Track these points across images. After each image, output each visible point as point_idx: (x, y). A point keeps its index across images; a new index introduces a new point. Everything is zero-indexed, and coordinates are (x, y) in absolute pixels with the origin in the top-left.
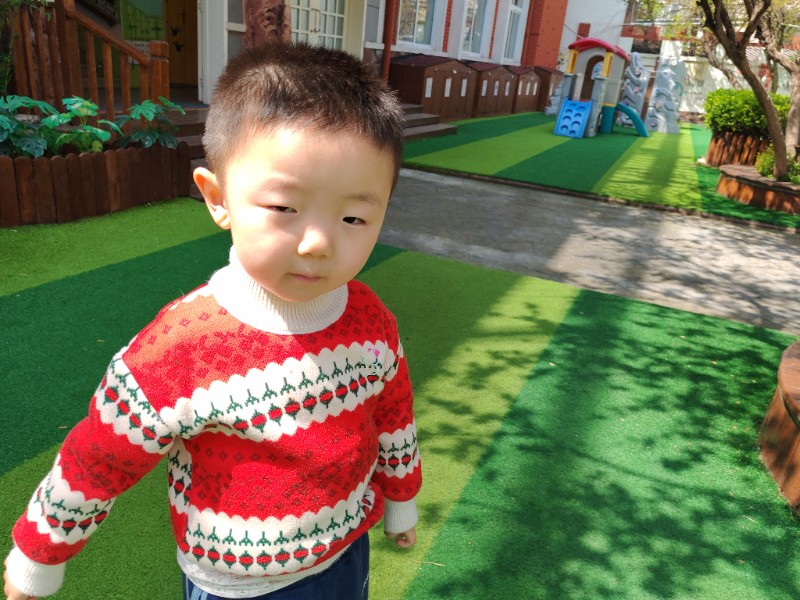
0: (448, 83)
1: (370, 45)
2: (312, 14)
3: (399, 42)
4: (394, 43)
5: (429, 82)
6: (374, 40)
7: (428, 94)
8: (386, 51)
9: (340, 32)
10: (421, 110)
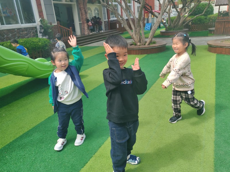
1: (105, 20)
4: (110, 19)
7: (118, 27)
8: (108, 21)
10: (116, 30)
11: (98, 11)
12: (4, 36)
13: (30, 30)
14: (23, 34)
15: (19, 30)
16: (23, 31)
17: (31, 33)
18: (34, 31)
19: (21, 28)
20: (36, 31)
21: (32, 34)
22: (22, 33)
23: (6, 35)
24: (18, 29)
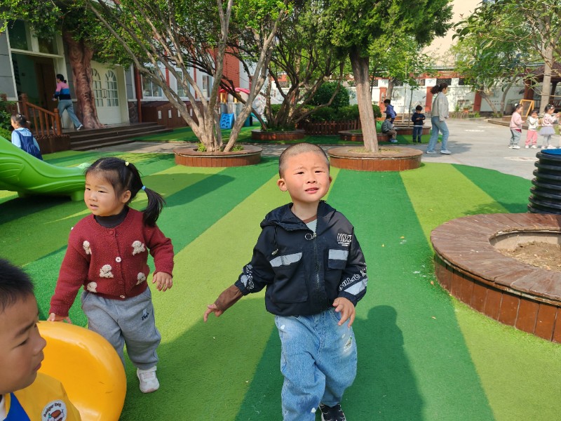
0: (170, 112)
1: (130, 100)
2: (103, 91)
3: (144, 97)
4: (142, 98)
5: (160, 112)
6: (132, 98)
7: (160, 117)
8: (138, 102)
9: (116, 96)
10: (156, 124)
11: (114, 79)
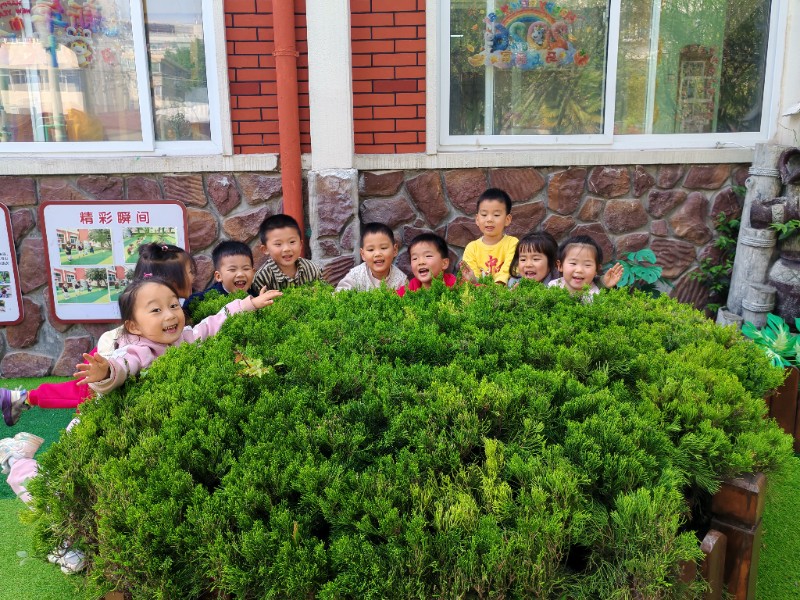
12: (443, 216)
13: (679, 191)
14: (596, 215)
15: (574, 183)
16: (604, 192)
17: (683, 210)
18: (711, 197)
19: (600, 168)
20: (734, 201)
21: (681, 220)
22: (592, 210)
23: (461, 209)
24: (571, 172)
